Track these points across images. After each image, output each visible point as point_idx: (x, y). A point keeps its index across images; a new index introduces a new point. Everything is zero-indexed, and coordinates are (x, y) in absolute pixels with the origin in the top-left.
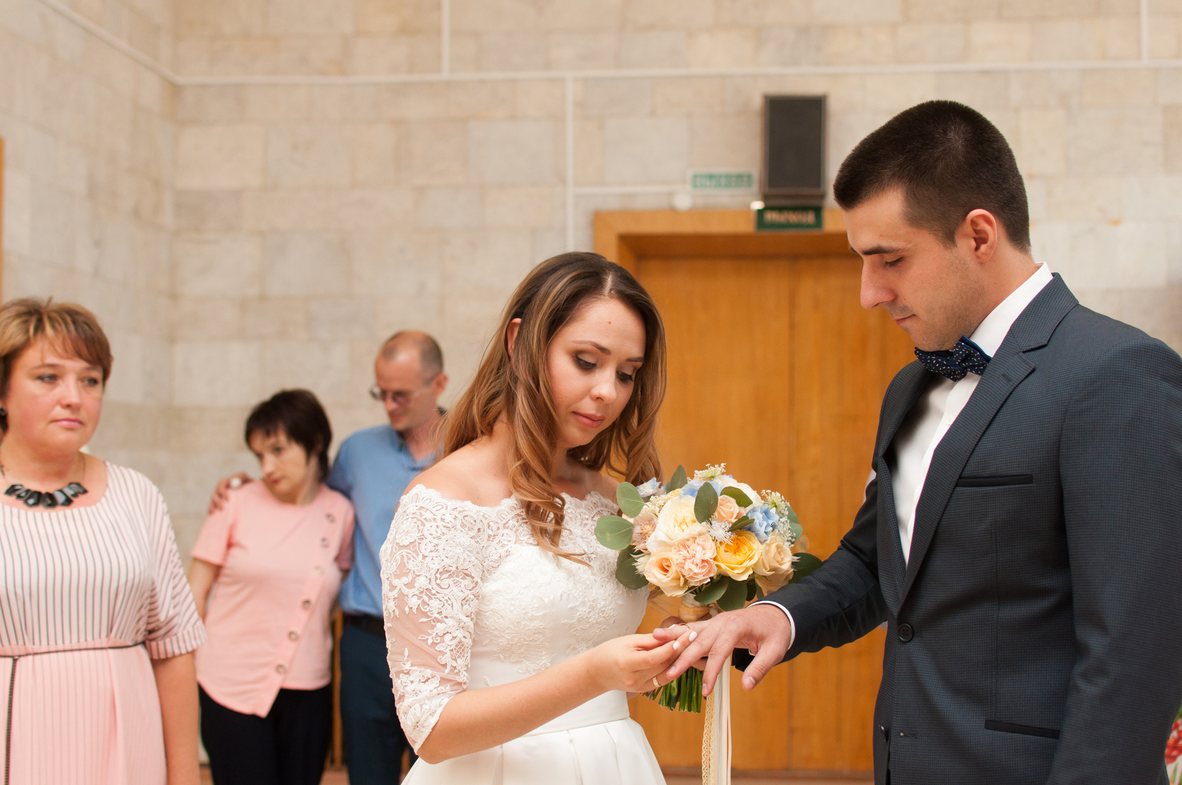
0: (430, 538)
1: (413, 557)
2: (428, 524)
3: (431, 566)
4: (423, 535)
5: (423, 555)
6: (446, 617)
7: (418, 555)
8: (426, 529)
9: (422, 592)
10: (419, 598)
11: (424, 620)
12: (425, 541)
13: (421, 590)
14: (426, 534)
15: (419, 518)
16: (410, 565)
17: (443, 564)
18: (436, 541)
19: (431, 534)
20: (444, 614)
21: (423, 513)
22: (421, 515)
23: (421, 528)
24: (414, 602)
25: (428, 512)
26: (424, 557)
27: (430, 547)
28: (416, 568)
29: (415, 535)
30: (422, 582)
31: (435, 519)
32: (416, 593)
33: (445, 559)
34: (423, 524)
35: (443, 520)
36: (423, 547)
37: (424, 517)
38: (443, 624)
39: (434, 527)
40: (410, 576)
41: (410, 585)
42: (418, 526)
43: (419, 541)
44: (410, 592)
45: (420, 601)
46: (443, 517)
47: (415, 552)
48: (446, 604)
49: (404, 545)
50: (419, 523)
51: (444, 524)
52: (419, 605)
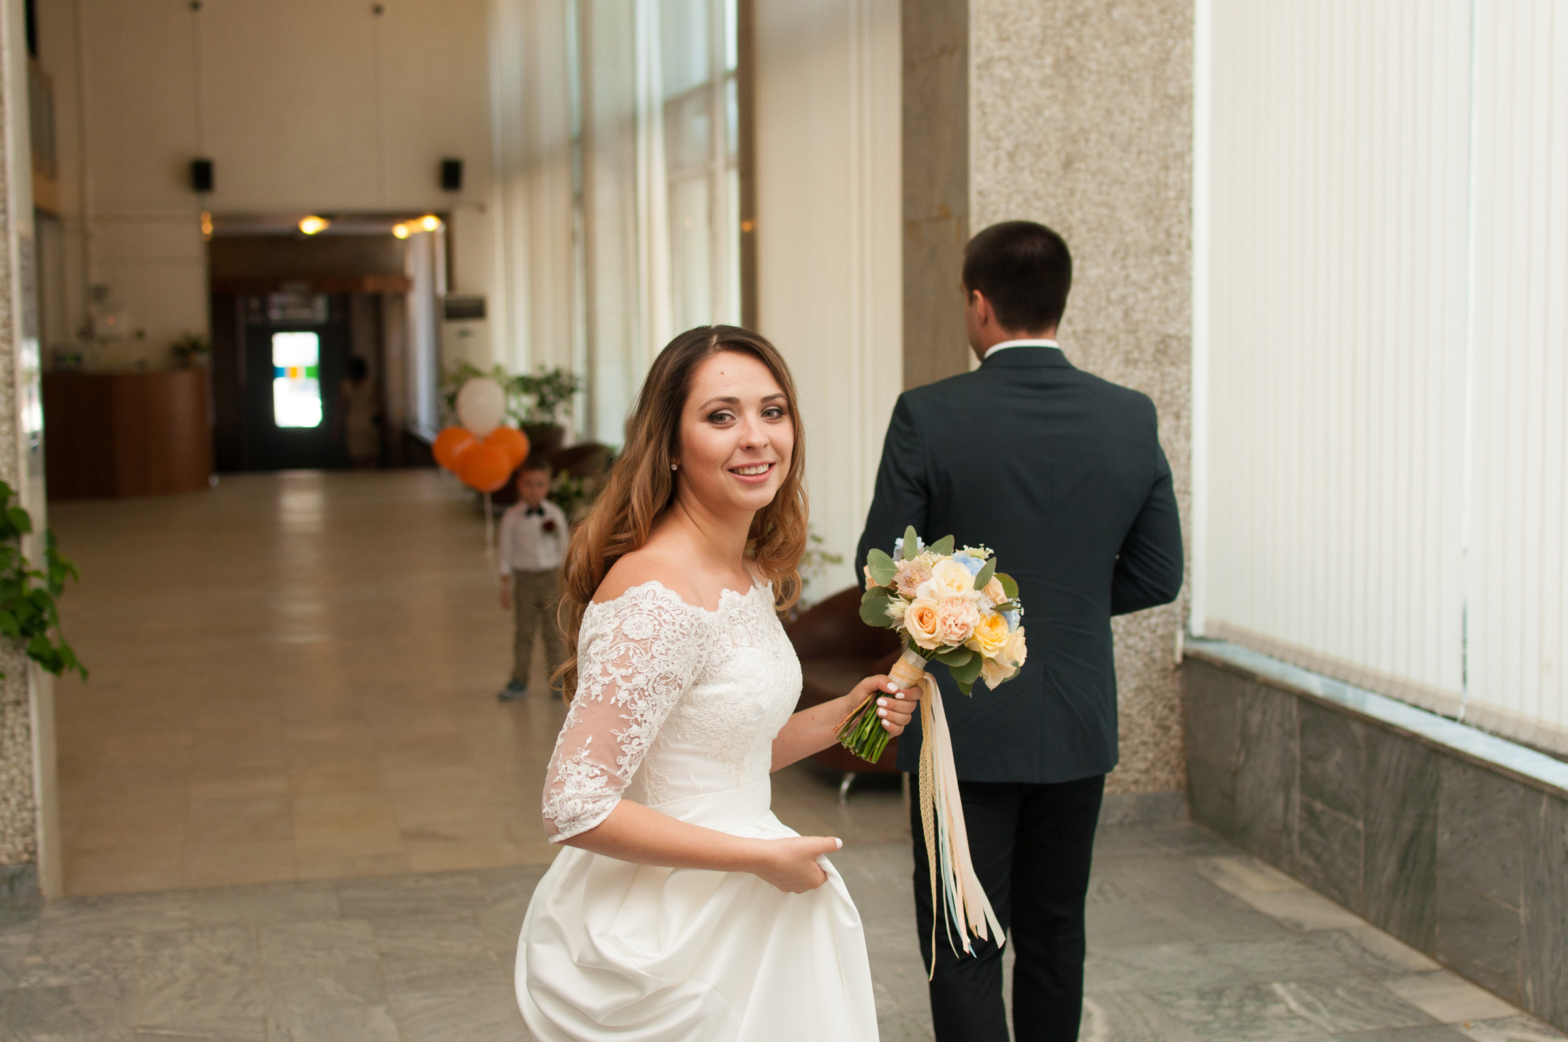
0: (664, 641)
1: (641, 653)
4: (658, 635)
5: (652, 655)
7: (647, 653)
8: (662, 630)
9: (636, 690)
10: (631, 693)
13: (637, 687)
14: (662, 636)
15: (658, 618)
19: (667, 638)
21: (663, 614)
22: (660, 615)
25: (668, 614)
28: (641, 665)
29: (648, 632)
30: (639, 680)
32: (631, 688)
34: (660, 624)
36: (654, 647)
37: (663, 618)
40: (630, 671)
41: (627, 678)
43: (653, 641)
44: (625, 685)
50: (656, 622)
52: (627, 701)
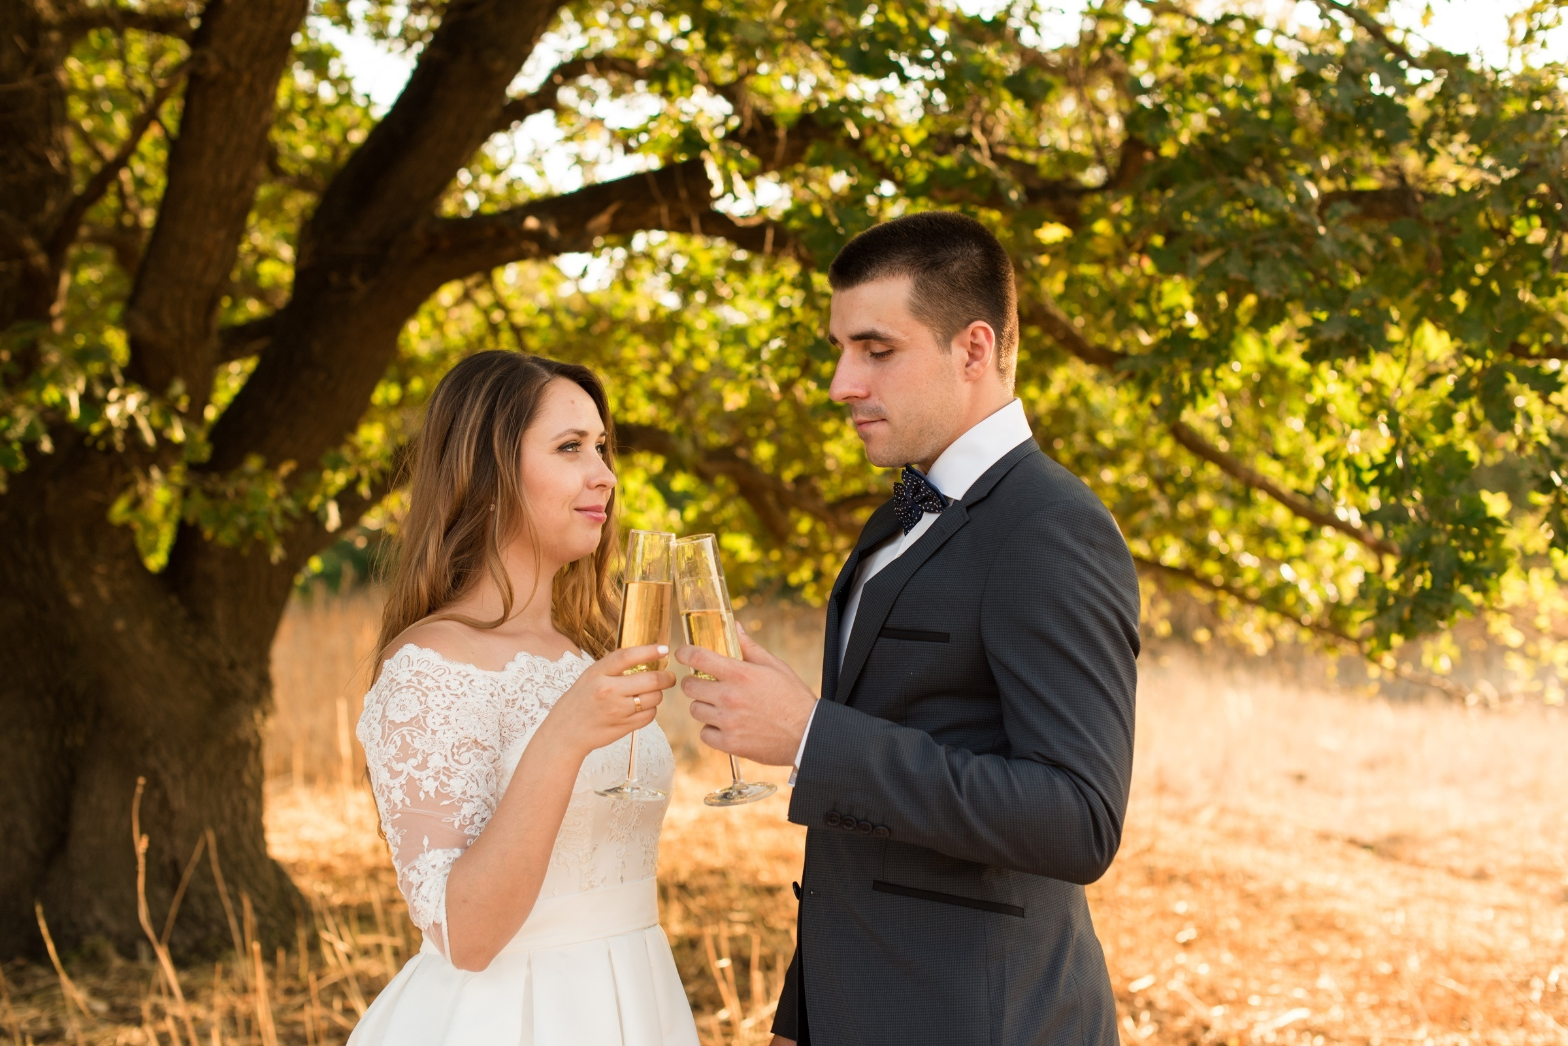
2: (431, 695)
3: (445, 741)
6: (472, 797)
11: (446, 802)
12: (431, 714)
16: (417, 744)
17: (457, 737)
18: (446, 713)
20: (469, 793)
23: (423, 699)
24: (430, 786)
26: (434, 732)
27: (439, 720)
31: (439, 688)
33: (460, 731)
35: (448, 687)
38: (471, 804)
39: (440, 696)
42: (418, 697)
45: (437, 783)
46: (448, 684)
47: (421, 727)
48: (470, 782)
49: (402, 723)
51: (451, 692)
